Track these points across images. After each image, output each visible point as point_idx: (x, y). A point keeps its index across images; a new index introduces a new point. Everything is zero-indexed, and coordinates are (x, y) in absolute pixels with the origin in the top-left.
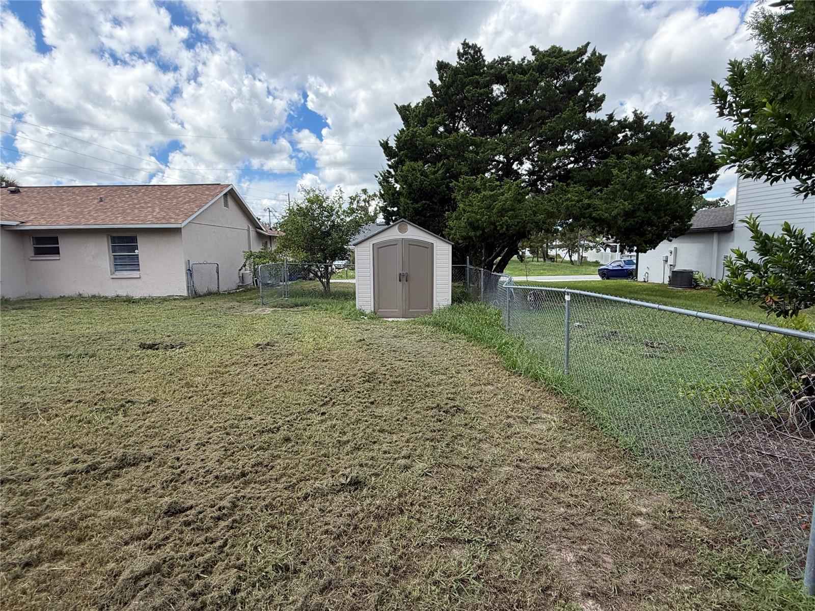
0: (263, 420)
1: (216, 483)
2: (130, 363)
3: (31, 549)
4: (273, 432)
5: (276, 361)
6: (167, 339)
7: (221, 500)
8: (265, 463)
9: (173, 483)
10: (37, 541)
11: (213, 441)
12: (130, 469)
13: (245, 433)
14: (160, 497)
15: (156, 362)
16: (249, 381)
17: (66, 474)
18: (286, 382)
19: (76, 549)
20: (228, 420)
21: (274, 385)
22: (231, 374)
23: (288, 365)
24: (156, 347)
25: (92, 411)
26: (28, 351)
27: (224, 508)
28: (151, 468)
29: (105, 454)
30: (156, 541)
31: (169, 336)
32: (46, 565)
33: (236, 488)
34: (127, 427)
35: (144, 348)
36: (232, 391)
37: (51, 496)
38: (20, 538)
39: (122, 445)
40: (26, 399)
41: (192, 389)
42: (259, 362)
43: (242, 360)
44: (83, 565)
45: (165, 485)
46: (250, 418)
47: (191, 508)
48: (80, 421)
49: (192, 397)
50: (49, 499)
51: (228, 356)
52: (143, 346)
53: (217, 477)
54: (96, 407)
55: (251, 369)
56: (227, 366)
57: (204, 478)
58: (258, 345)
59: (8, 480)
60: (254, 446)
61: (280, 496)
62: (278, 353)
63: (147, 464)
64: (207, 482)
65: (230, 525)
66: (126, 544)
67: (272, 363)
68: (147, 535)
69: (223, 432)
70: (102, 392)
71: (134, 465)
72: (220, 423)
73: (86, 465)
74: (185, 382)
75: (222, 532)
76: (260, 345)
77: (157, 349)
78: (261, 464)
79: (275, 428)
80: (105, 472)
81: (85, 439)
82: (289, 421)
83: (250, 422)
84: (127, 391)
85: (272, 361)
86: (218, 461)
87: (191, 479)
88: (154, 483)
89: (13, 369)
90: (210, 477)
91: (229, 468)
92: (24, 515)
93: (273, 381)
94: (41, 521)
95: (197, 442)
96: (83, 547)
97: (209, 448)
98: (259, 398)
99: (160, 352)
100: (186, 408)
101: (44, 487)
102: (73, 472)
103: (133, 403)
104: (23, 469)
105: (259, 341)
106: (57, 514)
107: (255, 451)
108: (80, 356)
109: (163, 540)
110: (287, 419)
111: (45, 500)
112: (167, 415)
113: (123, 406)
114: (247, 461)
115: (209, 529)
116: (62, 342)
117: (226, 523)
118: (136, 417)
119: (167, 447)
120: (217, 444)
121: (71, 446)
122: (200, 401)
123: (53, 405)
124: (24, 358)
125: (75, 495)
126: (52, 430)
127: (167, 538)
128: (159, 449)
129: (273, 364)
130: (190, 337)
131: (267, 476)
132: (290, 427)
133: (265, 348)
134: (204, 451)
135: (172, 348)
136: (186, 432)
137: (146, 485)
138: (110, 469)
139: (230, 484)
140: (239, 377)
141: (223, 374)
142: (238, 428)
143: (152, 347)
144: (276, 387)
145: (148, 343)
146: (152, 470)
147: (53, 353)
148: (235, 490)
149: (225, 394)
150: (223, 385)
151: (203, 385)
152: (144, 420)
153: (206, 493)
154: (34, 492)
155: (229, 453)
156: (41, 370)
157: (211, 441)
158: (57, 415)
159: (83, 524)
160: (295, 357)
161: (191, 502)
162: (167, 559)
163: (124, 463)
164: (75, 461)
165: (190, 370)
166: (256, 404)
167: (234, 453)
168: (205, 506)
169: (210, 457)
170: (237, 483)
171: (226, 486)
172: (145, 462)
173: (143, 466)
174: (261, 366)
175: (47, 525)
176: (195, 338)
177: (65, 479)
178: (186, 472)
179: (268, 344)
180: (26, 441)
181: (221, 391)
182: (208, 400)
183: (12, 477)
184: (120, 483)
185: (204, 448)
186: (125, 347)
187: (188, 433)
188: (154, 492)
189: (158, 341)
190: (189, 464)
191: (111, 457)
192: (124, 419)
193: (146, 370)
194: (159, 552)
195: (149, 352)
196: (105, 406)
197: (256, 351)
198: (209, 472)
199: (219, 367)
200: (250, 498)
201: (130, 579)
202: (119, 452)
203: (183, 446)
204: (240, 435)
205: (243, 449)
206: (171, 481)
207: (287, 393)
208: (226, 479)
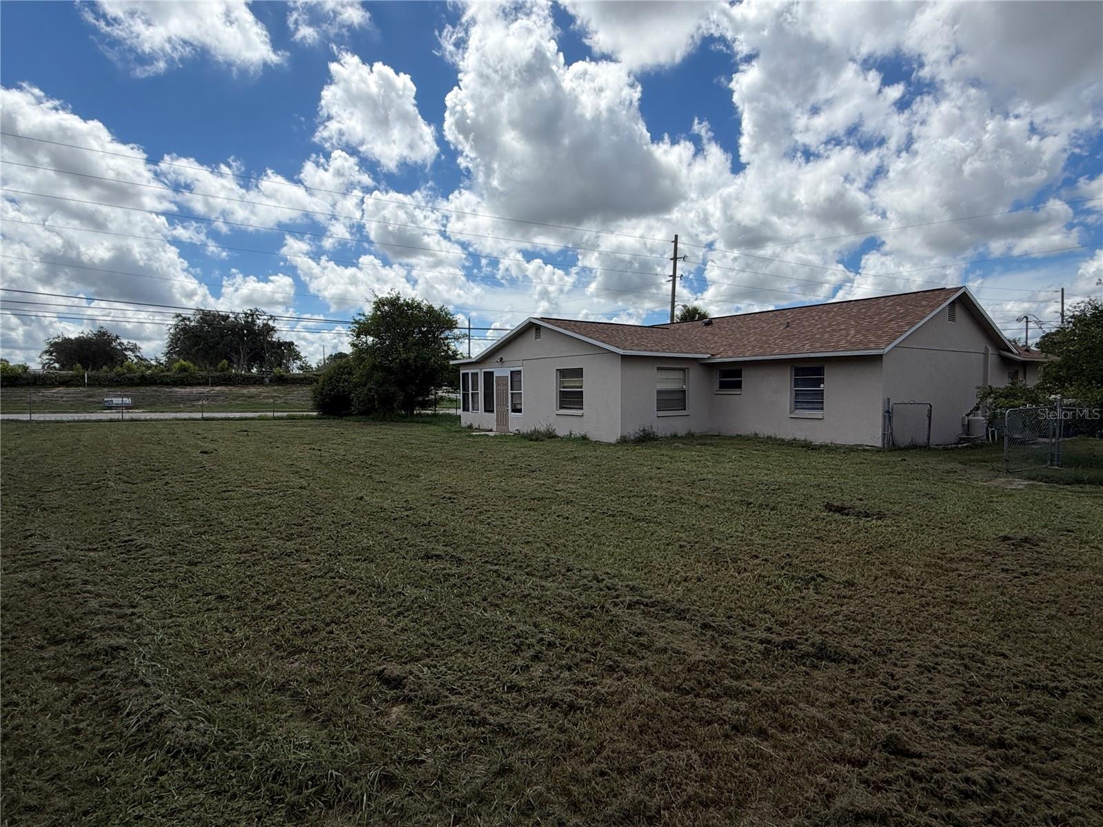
0: (1030, 666)
1: (953, 736)
2: (815, 527)
3: (736, 712)
4: (1053, 695)
5: (1045, 572)
6: (858, 503)
7: (967, 767)
8: (1044, 742)
9: (890, 705)
10: (743, 706)
11: (944, 669)
12: (830, 665)
13: (998, 677)
14: (874, 720)
15: (848, 531)
16: (995, 593)
17: (761, 642)
18: (1071, 614)
19: (779, 736)
20: (965, 646)
21: (1047, 612)
22: (960, 575)
23: (1072, 585)
24: (846, 511)
25: (780, 576)
26: (713, 491)
27: (975, 783)
28: (857, 675)
29: (799, 634)
30: (874, 779)
31: (861, 500)
32: (754, 739)
33: (988, 758)
34: (820, 607)
35: (831, 510)
36: (967, 603)
37: (750, 660)
38: (725, 694)
39: (817, 629)
40: (717, 544)
41: (900, 581)
42: (1012, 567)
43: (980, 557)
44: (790, 759)
45: (880, 705)
46: (1005, 656)
47: (919, 756)
48: (768, 584)
49: (902, 593)
50: (748, 664)
51: (953, 546)
52: (829, 507)
53: (956, 728)
54: (784, 572)
55: (997, 575)
56: (951, 560)
57: (935, 720)
58: (1006, 538)
59: (711, 626)
60: (1019, 705)
61: (1084, 816)
62: (1048, 560)
63: (851, 666)
64: (941, 729)
65: (989, 816)
66: (835, 761)
67: (1037, 574)
68: (862, 764)
69: (959, 662)
70: (788, 555)
71: (834, 660)
72: (952, 646)
73: (782, 639)
74: (889, 568)
75: (976, 820)
76: (1009, 539)
77: (847, 515)
78: (1034, 740)
79: (1057, 688)
80: (803, 657)
81: (776, 607)
82: (1085, 687)
83: (1005, 663)
84: (816, 562)
85: (1037, 571)
86: (955, 704)
87: (915, 713)
88: (863, 696)
89: (702, 508)
90: (946, 724)
91: (975, 723)
92: (728, 671)
93: (1043, 606)
94: (742, 685)
95: (918, 662)
96: (787, 738)
97: (939, 680)
98: (1018, 626)
99: (852, 519)
100: (895, 606)
101: (742, 648)
102: (769, 642)
103: (826, 579)
104: (720, 620)
105: (1007, 531)
106: (757, 685)
107: (1019, 712)
108: (761, 505)
109: (883, 781)
110: (1083, 682)
111: (744, 663)
112: (870, 608)
113: (813, 579)
114: (1007, 724)
115: (950, 803)
116: (742, 486)
117: (981, 809)
118: (829, 598)
119: (874, 653)
120: (950, 676)
121: (762, 609)
122: (915, 603)
123: (740, 556)
124: (711, 498)
125: (773, 671)
126: (743, 585)
127: (888, 782)
128: (864, 652)
129: (1041, 577)
130: (890, 506)
131: (1049, 766)
132: (1090, 698)
133: (1020, 546)
134: (931, 679)
135: (866, 517)
136: (900, 641)
137: (853, 695)
138: (808, 655)
139: (979, 749)
140: (977, 582)
141: (947, 571)
142: (984, 664)
143: (841, 510)
144: (1052, 617)
145: (835, 504)
146: (859, 677)
147: (736, 498)
148: (989, 763)
149: (954, 602)
150: (951, 588)
151: (918, 580)
152: (841, 606)
153: (942, 746)
154: (733, 649)
155: (971, 698)
156: (726, 514)
157: (940, 668)
158: (745, 570)
159: (783, 708)
160: (1087, 574)
161: (919, 749)
162: (894, 813)
163: (823, 654)
164: (769, 629)
165: (896, 553)
166: (1013, 635)
167: (981, 701)
168: (942, 764)
169: (942, 692)
170: (991, 752)
171: (973, 749)
172: (849, 663)
173: (845, 667)
174: (1015, 575)
175: (749, 693)
176: (897, 508)
177: (761, 647)
178: (906, 700)
179: (1026, 540)
180: (721, 589)
181: (947, 596)
182: (928, 605)
183: (713, 624)
184: (820, 677)
185: (930, 675)
186: (808, 504)
187: (901, 644)
188: (865, 709)
189: (848, 504)
190: (910, 690)
191: (807, 640)
192: (817, 597)
193: (837, 539)
194: (880, 795)
195: (837, 516)
196: (794, 574)
197: (1003, 548)
198: (940, 715)
199: (939, 558)
200: (1019, 790)
201: (850, 811)
202: (818, 639)
203: (898, 660)
204: (989, 677)
205: (997, 701)
206: (886, 703)
207: (1077, 635)
208: (971, 738)
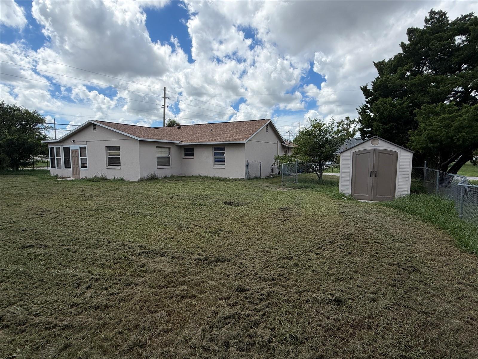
0: (283, 251)
1: (259, 280)
2: (220, 211)
3: (183, 290)
4: (289, 259)
5: (290, 219)
6: (236, 200)
7: (262, 290)
8: (285, 276)
9: (240, 275)
10: (186, 287)
11: (258, 257)
12: (221, 264)
13: (274, 256)
14: (234, 281)
15: (231, 211)
16: (276, 228)
17: (196, 260)
18: (296, 232)
19: (200, 296)
20: (266, 248)
21: (290, 232)
22: (266, 223)
23: (297, 222)
24: (231, 204)
25: (205, 232)
26: (181, 200)
27: (264, 295)
28: (230, 265)
29: (211, 254)
30: (232, 303)
31: (237, 199)
32: (189, 299)
33: (269, 285)
34: (219, 242)
35: (226, 204)
36: (267, 233)
37: (190, 268)
38: (179, 284)
39: (217, 251)
40: (181, 222)
41: (247, 228)
42: (281, 218)
43: (272, 216)
44: (203, 304)
45: (236, 275)
46: (277, 249)
47: (248, 290)
48: (200, 236)
49: (248, 232)
50: (190, 270)
51: (265, 213)
52: (226, 203)
53: (260, 277)
54: (207, 230)
55: (277, 222)
56: (264, 218)
57: (254, 276)
58: (281, 209)
59: (175, 257)
60: (279, 265)
61: (293, 297)
62: (292, 214)
63: (228, 263)
64: (256, 279)
65: (267, 305)
66: (220, 300)
67: (288, 220)
68: (228, 298)
69: (263, 254)
70: (209, 223)
71: (222, 262)
72: (261, 249)
73: (203, 257)
74: (244, 224)
75: (263, 307)
76: (282, 209)
77: (232, 205)
78: (282, 275)
79: (290, 257)
80: (211, 262)
81: (202, 245)
82: (298, 255)
83: (276, 251)
84: (219, 225)
85: (288, 219)
86: (261, 269)
87: (248, 275)
88: (231, 273)
89: (176, 208)
90: (257, 277)
91: (266, 274)
92: (181, 274)
93: (289, 230)
94: (187, 279)
95: (250, 256)
96: (203, 296)
97: (257, 261)
98: (281, 238)
99: (233, 207)
100: (245, 238)
101: (188, 264)
102: (198, 259)
103: (222, 231)
104: (180, 254)
105: (281, 206)
106: (192, 277)
107: (279, 267)
108: (200, 205)
109: (235, 303)
110: (297, 253)
111: (188, 270)
112: (237, 240)
113: (217, 231)
114: (275, 272)
115: (256, 304)
116: (193, 197)
117: (265, 303)
118: (223, 238)
119: (237, 256)
120: (260, 259)
121: (197, 247)
122: (251, 235)
123: (190, 226)
124: (180, 203)
125: (199, 270)
126: (190, 238)
127: (237, 303)
128: (233, 256)
129: (289, 220)
130: (246, 201)
131: (286, 283)
132: (298, 258)
133: (285, 211)
134: (254, 262)
135: (238, 205)
136: (245, 250)
137: (228, 273)
138: (213, 261)
139: (266, 283)
140: (271, 225)
141: (262, 222)
142: (270, 253)
143: (229, 204)
144: (291, 234)
145: (228, 201)
146: (230, 266)
147: (190, 202)
148: (269, 287)
149: (264, 233)
150: (263, 228)
151: (253, 227)
152: (227, 240)
153: (255, 285)
154: (184, 265)
155: (266, 266)
156: (186, 209)
157: (257, 257)
158: (192, 231)
159: (202, 285)
160: (301, 218)
161: (248, 288)
162: (238, 313)
163: (219, 260)
164: (199, 254)
165: (247, 218)
166: (280, 242)
167: (268, 266)
168: (254, 291)
169: (257, 266)
170: (270, 283)
171: (265, 283)
172: (227, 262)
173: (226, 263)
174: (282, 221)
175: (189, 281)
176: (248, 201)
177: (195, 262)
178: (245, 271)
179: (286, 209)
180: (181, 241)
181: (262, 231)
182: (256, 235)
183: (177, 256)
184: (217, 269)
185: (254, 260)
186: (218, 202)
187: (246, 251)
188: (231, 278)
189: (232, 201)
190: (247, 267)
191: (213, 256)
192: (218, 238)
193: (227, 215)
194: (234, 308)
195: (228, 206)
196: (210, 230)
197: (280, 212)
198: (256, 274)
199: (260, 218)
200: (277, 293)
201: (222, 317)
202: (217, 254)
203: (244, 257)
204: (272, 257)
205: (273, 265)
206: (239, 274)
207: (297, 238)
208: (265, 280)
